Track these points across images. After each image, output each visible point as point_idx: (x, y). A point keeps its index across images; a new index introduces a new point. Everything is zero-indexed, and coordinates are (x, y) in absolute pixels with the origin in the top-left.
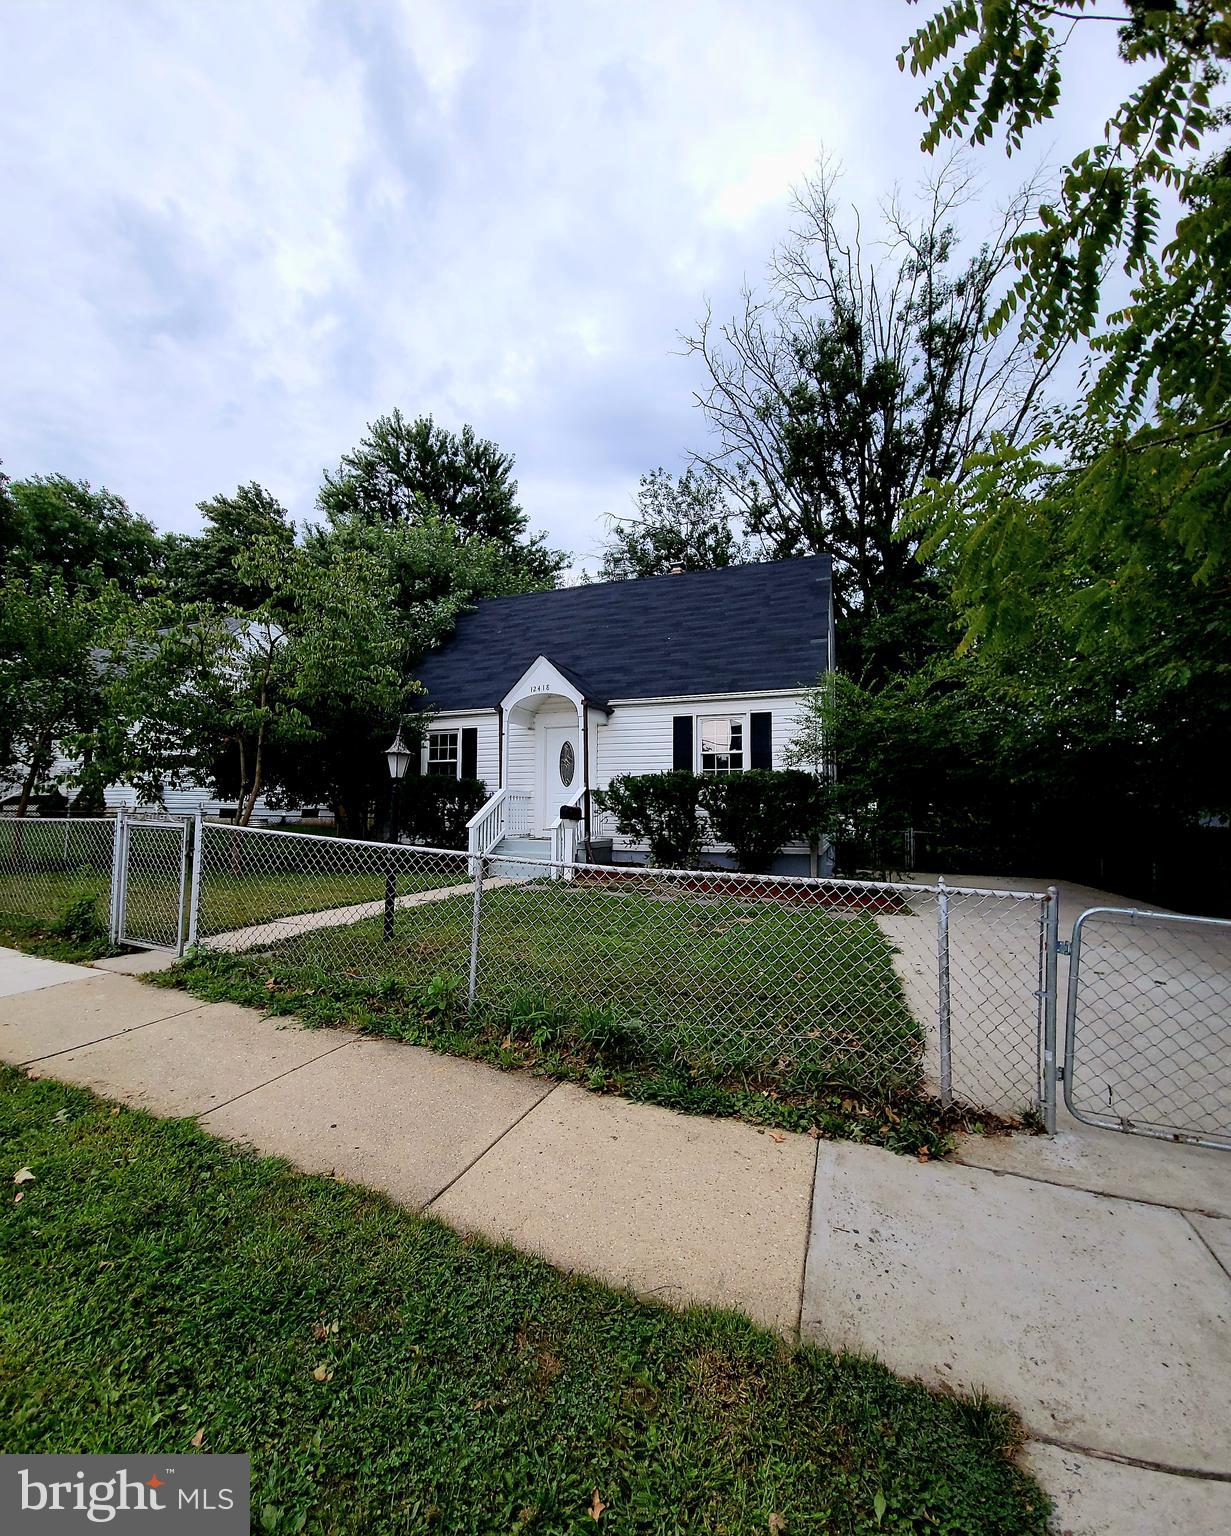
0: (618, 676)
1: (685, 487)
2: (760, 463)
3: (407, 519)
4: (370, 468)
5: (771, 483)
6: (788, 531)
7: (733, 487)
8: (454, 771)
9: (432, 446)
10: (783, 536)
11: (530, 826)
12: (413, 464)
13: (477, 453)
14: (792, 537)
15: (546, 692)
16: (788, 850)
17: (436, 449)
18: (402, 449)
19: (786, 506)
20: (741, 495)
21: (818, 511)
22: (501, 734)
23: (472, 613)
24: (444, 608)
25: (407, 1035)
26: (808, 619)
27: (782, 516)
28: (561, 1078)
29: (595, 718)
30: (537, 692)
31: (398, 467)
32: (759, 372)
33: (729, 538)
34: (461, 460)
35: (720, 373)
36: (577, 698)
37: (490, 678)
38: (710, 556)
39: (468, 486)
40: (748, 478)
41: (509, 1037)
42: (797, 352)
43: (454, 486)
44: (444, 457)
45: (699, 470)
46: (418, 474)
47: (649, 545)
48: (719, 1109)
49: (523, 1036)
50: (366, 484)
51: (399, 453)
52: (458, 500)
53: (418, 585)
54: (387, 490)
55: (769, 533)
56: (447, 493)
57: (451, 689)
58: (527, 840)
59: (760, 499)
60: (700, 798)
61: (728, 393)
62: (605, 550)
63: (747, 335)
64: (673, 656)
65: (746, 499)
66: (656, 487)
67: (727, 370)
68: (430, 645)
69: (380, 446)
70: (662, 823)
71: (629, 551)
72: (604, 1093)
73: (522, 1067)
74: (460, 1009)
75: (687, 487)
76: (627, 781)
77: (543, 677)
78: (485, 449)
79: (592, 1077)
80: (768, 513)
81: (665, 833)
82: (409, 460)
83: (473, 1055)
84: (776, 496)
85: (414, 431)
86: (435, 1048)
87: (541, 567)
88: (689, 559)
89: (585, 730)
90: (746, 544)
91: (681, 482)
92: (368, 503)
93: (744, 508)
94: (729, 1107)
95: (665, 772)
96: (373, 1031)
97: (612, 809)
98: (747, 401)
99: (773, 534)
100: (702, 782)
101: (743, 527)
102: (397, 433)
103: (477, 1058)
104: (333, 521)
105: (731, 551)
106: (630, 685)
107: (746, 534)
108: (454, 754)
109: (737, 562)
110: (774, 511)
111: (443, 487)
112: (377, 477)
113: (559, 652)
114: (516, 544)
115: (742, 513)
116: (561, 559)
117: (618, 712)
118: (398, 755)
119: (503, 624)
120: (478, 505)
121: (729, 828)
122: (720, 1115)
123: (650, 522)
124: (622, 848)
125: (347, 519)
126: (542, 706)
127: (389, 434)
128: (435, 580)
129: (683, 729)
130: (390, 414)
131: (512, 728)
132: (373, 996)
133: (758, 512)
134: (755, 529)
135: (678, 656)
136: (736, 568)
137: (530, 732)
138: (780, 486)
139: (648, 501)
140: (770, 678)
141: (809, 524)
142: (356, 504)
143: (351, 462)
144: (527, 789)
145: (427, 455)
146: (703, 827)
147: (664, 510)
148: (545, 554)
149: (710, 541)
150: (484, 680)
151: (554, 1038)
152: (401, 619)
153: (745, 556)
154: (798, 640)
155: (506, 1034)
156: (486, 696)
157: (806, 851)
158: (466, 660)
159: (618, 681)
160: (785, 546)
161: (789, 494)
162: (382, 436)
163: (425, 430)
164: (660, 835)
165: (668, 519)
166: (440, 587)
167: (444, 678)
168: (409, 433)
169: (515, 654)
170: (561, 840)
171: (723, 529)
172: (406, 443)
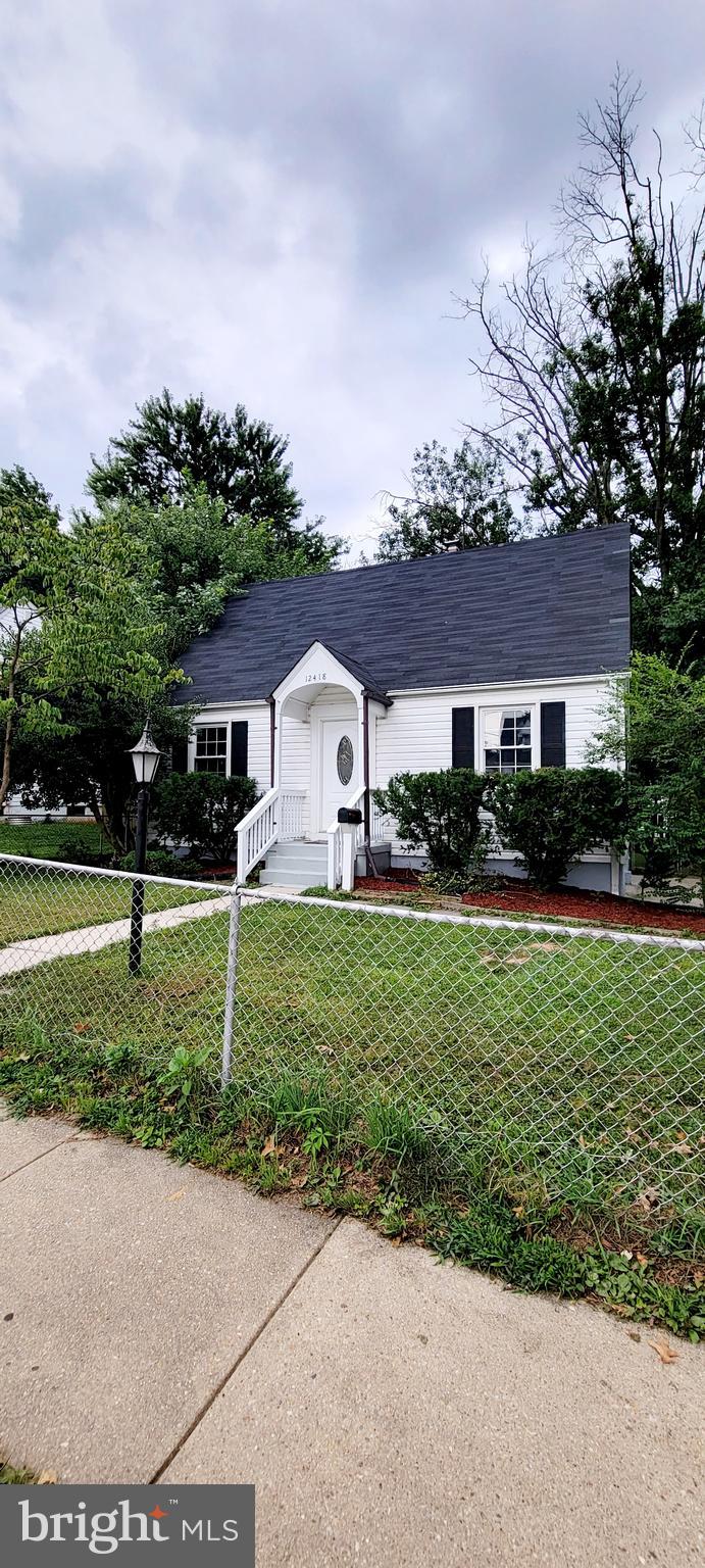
0: (396, 664)
1: (461, 459)
2: (542, 431)
3: (178, 503)
4: (138, 451)
5: (555, 453)
6: (573, 504)
7: (513, 459)
8: (223, 768)
9: (203, 427)
10: (568, 510)
11: (305, 828)
12: (183, 446)
13: (250, 434)
14: (578, 511)
15: (323, 681)
16: (585, 858)
17: (207, 430)
18: (172, 430)
19: (573, 477)
20: (521, 467)
21: (607, 482)
22: (273, 728)
23: (244, 598)
24: (212, 592)
25: (138, 1132)
26: (605, 596)
27: (567, 488)
28: (341, 1211)
29: (375, 709)
30: (313, 682)
31: (167, 450)
32: (542, 332)
33: (509, 514)
34: (233, 442)
35: (498, 336)
36: (356, 688)
37: (261, 667)
38: (488, 534)
39: (241, 468)
40: (530, 447)
41: (272, 1137)
42: (590, 299)
43: (226, 470)
44: (216, 439)
45: (476, 442)
46: (189, 457)
47: (423, 524)
48: (565, 1285)
49: (291, 1138)
50: (134, 468)
51: (168, 434)
52: (231, 483)
53: (185, 568)
54: (156, 473)
55: (552, 508)
56: (219, 477)
57: (219, 679)
58: (301, 844)
59: (542, 470)
60: (485, 798)
61: (508, 358)
62: (381, 531)
63: (529, 292)
64: (451, 641)
65: (527, 471)
66: (430, 461)
67: (506, 333)
68: (197, 632)
69: (149, 428)
70: (441, 826)
71: (403, 532)
72: (404, 1240)
73: (289, 1190)
74: (209, 1092)
75: (463, 460)
76: (407, 777)
77: (319, 666)
78: (259, 430)
79: (386, 1212)
80: (552, 485)
81: (445, 837)
82: (179, 442)
83: (224, 1167)
84: (561, 468)
85: (185, 411)
86: (174, 1153)
87: (317, 554)
88: (466, 537)
89: (366, 724)
90: (527, 520)
91: (456, 455)
92: (137, 488)
93: (525, 482)
94: (579, 1280)
95: (445, 770)
96: (96, 1123)
97: (392, 811)
98: (528, 365)
99: (557, 508)
100: (487, 782)
101: (524, 502)
102: (166, 414)
103: (228, 1173)
104: (100, 507)
105: (512, 527)
106: (408, 673)
107: (527, 509)
108: (223, 750)
109: (517, 539)
110: (559, 483)
111: (215, 470)
112: (146, 460)
113: (337, 639)
114: (291, 529)
115: (522, 487)
116: (338, 545)
117: (397, 704)
118: (144, 754)
119: (275, 610)
120: (252, 487)
121: (518, 832)
122: (566, 1296)
123: (423, 500)
124: (401, 853)
125: (115, 504)
126: (318, 697)
127: (159, 416)
128: (204, 563)
129: (463, 721)
130: (160, 395)
131: (285, 722)
132: (102, 1068)
133: (540, 486)
134: (537, 504)
135: (458, 641)
136: (517, 544)
137: (305, 726)
138: (565, 455)
139: (420, 477)
140: (564, 663)
141: (597, 497)
142: (125, 490)
143: (120, 445)
144: (301, 787)
145: (198, 436)
146: (488, 833)
147: (438, 486)
148: (321, 540)
149: (488, 518)
150: (255, 670)
151: (332, 1144)
152: (167, 605)
153: (525, 534)
154: (594, 620)
155: (269, 1132)
156: (259, 686)
157: (607, 859)
158: (237, 647)
159: (395, 670)
160: (568, 522)
161: (574, 464)
162: (151, 418)
163: (195, 410)
164: (440, 841)
165: (442, 495)
166: (209, 570)
167: (213, 667)
168: (179, 413)
169: (289, 641)
170: (339, 844)
171: (503, 504)
172: (176, 425)
